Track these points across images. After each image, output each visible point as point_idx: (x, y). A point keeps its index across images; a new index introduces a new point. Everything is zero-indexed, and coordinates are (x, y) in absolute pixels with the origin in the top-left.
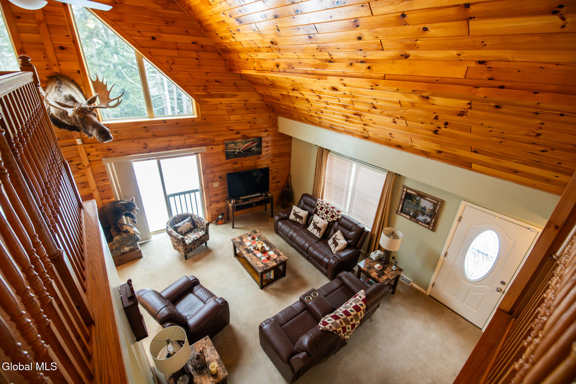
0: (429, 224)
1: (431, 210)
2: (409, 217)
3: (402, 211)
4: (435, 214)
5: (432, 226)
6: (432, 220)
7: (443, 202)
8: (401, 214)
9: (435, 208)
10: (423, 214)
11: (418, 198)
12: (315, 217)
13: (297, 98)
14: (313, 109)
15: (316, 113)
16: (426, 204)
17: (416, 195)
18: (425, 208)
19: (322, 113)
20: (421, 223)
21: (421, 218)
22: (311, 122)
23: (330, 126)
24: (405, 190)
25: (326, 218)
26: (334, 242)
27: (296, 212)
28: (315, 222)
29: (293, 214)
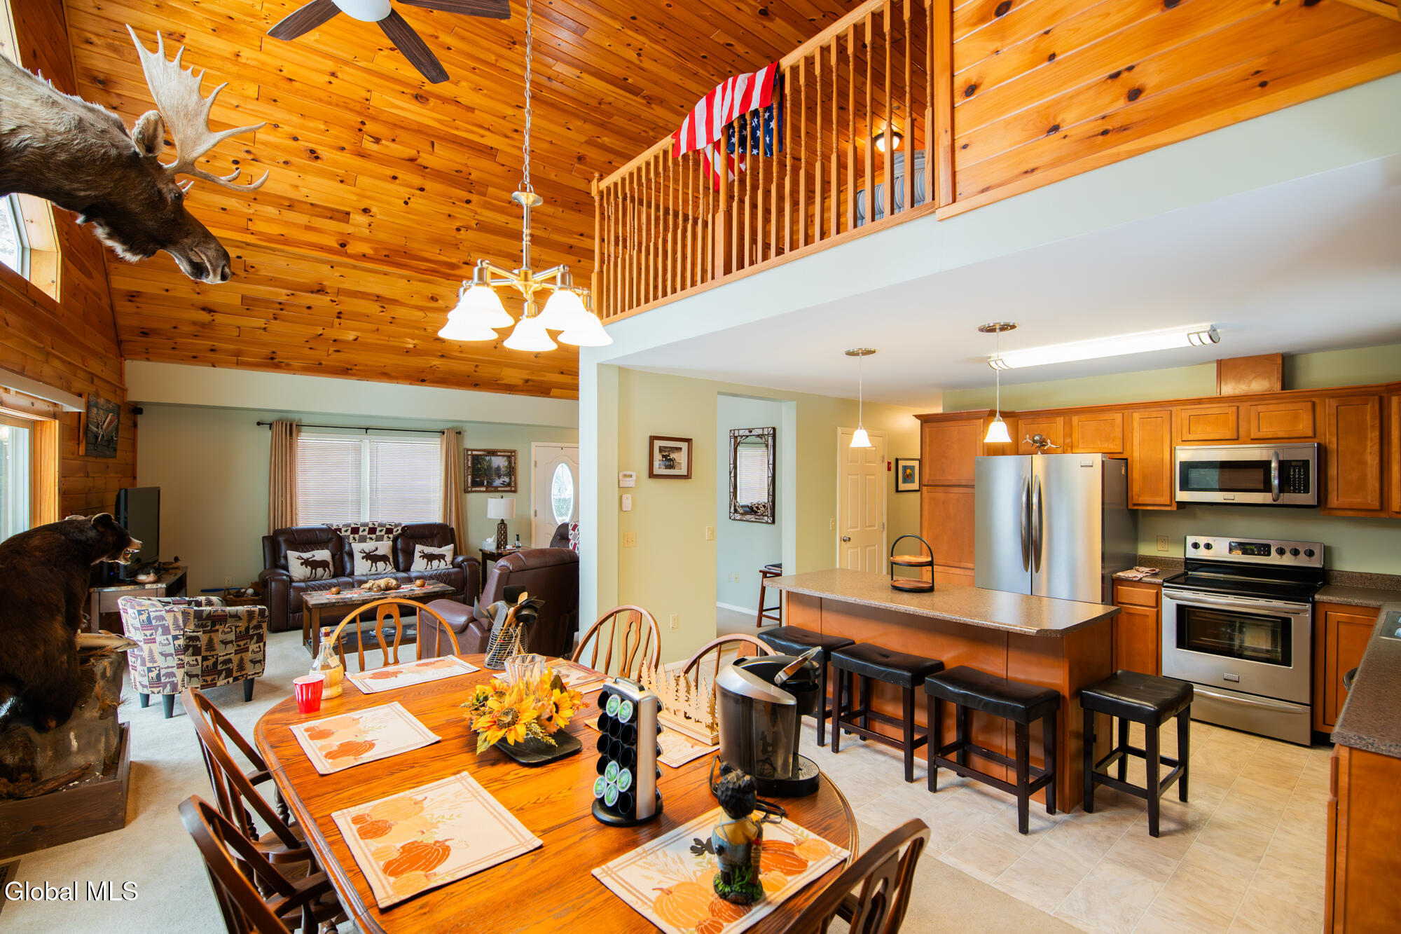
0: (509, 485)
1: (507, 467)
2: (484, 489)
3: (475, 484)
4: (513, 468)
5: (511, 487)
6: (510, 479)
7: (514, 451)
8: (473, 489)
9: (510, 463)
10: (499, 477)
11: (488, 458)
12: (357, 547)
13: (309, 308)
14: (331, 333)
15: (335, 341)
16: (499, 462)
17: (484, 455)
18: (499, 467)
19: (356, 340)
20: (500, 489)
21: (498, 482)
22: (288, 365)
23: (347, 369)
24: (469, 453)
25: (380, 539)
26: (430, 558)
27: (308, 559)
28: (367, 551)
29: (302, 564)
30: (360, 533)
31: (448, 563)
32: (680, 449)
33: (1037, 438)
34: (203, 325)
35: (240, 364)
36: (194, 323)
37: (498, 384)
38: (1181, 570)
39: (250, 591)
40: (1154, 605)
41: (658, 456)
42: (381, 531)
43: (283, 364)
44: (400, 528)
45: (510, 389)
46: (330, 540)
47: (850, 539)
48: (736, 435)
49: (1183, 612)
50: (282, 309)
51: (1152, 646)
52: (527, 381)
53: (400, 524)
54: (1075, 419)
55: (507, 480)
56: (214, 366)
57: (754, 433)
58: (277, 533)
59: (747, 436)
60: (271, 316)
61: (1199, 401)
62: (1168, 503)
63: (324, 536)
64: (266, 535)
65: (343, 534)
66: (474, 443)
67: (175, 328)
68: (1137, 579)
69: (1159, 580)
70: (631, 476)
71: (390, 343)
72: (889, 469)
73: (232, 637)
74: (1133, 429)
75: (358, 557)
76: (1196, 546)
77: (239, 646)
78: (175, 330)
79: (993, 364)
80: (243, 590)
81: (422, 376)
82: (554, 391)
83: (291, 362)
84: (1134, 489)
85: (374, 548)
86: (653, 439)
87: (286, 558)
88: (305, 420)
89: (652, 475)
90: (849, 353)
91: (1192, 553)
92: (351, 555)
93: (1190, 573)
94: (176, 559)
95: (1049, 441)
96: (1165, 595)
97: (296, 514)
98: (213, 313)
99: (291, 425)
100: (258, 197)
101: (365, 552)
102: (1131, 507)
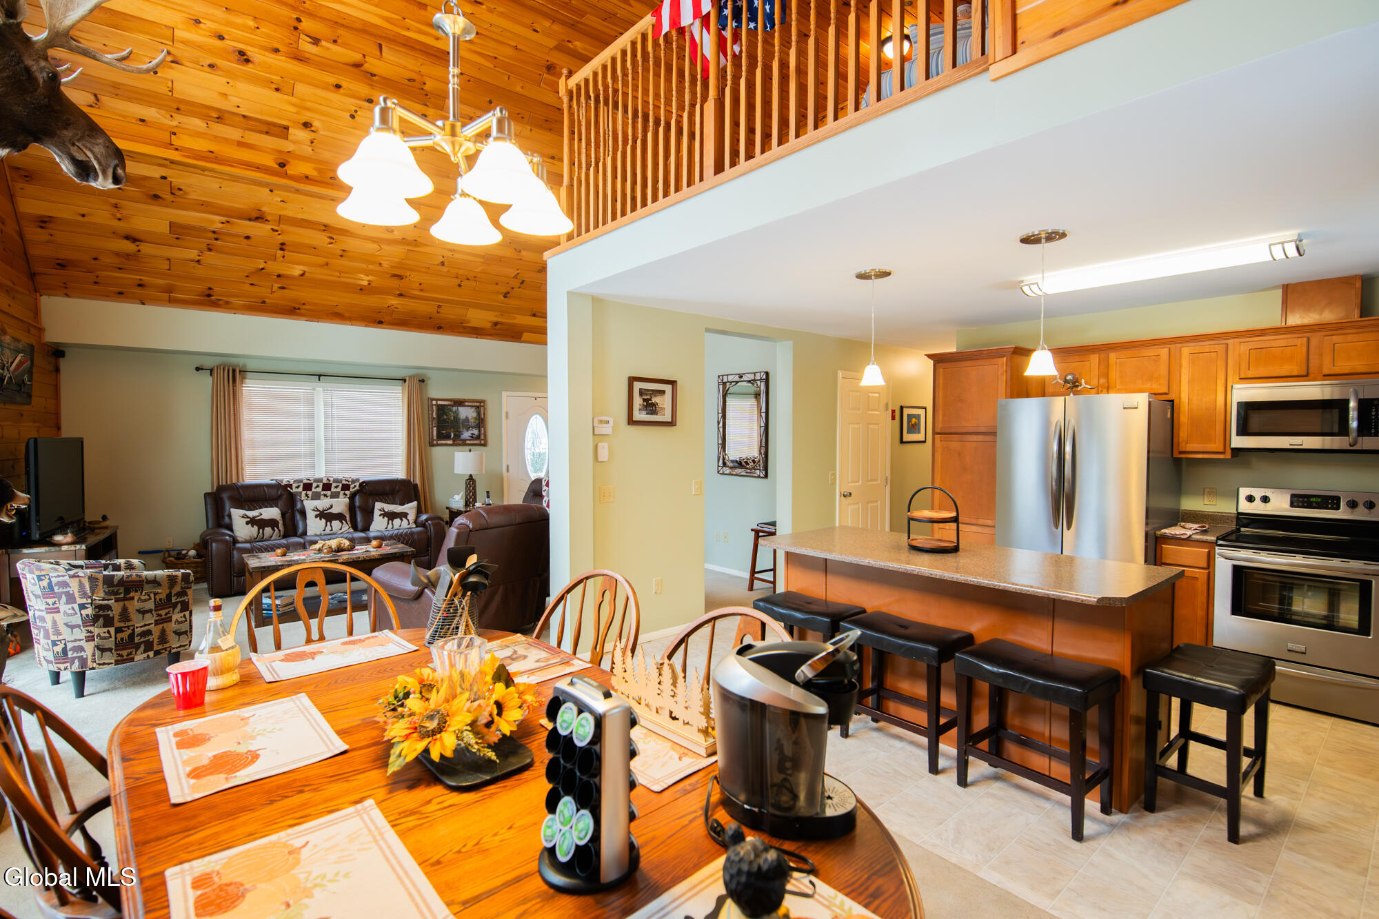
0: (478, 438)
1: (475, 418)
2: (450, 442)
3: (440, 436)
4: (483, 419)
5: (480, 440)
6: (480, 431)
7: (483, 401)
8: (439, 442)
9: (479, 413)
10: (468, 429)
11: (454, 409)
12: (309, 505)
13: (248, 238)
14: (275, 267)
15: (279, 276)
16: (466, 413)
17: (450, 405)
18: (467, 418)
19: (302, 275)
20: (468, 442)
21: (466, 435)
22: (227, 303)
23: (295, 308)
24: (434, 402)
25: (334, 496)
26: (391, 516)
27: (254, 517)
28: (321, 509)
29: (247, 523)
30: (313, 490)
31: (411, 522)
32: (663, 392)
33: (1069, 377)
34: (128, 256)
35: (172, 302)
36: (117, 254)
37: (464, 327)
38: (1233, 526)
39: (192, 553)
40: (1205, 566)
41: (638, 401)
42: (336, 487)
43: (221, 302)
44: (357, 484)
45: (477, 332)
46: (280, 497)
47: (850, 494)
48: (725, 380)
49: (1239, 573)
50: (216, 239)
51: (1201, 613)
52: (496, 324)
53: (357, 480)
54: (1113, 356)
55: (476, 432)
56: (143, 304)
57: (745, 378)
58: (221, 489)
59: (737, 382)
60: (204, 247)
61: (1262, 332)
62: (1222, 450)
63: (273, 492)
64: (209, 490)
65: (294, 490)
66: (439, 391)
67: (95, 259)
68: (1185, 537)
69: (1213, 538)
70: (607, 422)
71: (343, 280)
72: (893, 418)
73: (150, 605)
74: (1181, 366)
75: (311, 515)
76: (1250, 499)
77: (159, 615)
78: (95, 262)
79: (1026, 289)
80: (184, 552)
81: (379, 317)
82: (526, 336)
83: (231, 300)
84: (1181, 435)
85: (328, 506)
86: (632, 380)
87: (230, 516)
88: (251, 365)
89: (631, 421)
90: (861, 276)
91: (1245, 507)
92: (303, 513)
93: (1242, 529)
94: (104, 518)
95: (1083, 381)
96: (1219, 554)
97: (242, 469)
98: (138, 243)
99: (234, 371)
100: (181, 106)
101: (318, 510)
102: (1176, 455)
